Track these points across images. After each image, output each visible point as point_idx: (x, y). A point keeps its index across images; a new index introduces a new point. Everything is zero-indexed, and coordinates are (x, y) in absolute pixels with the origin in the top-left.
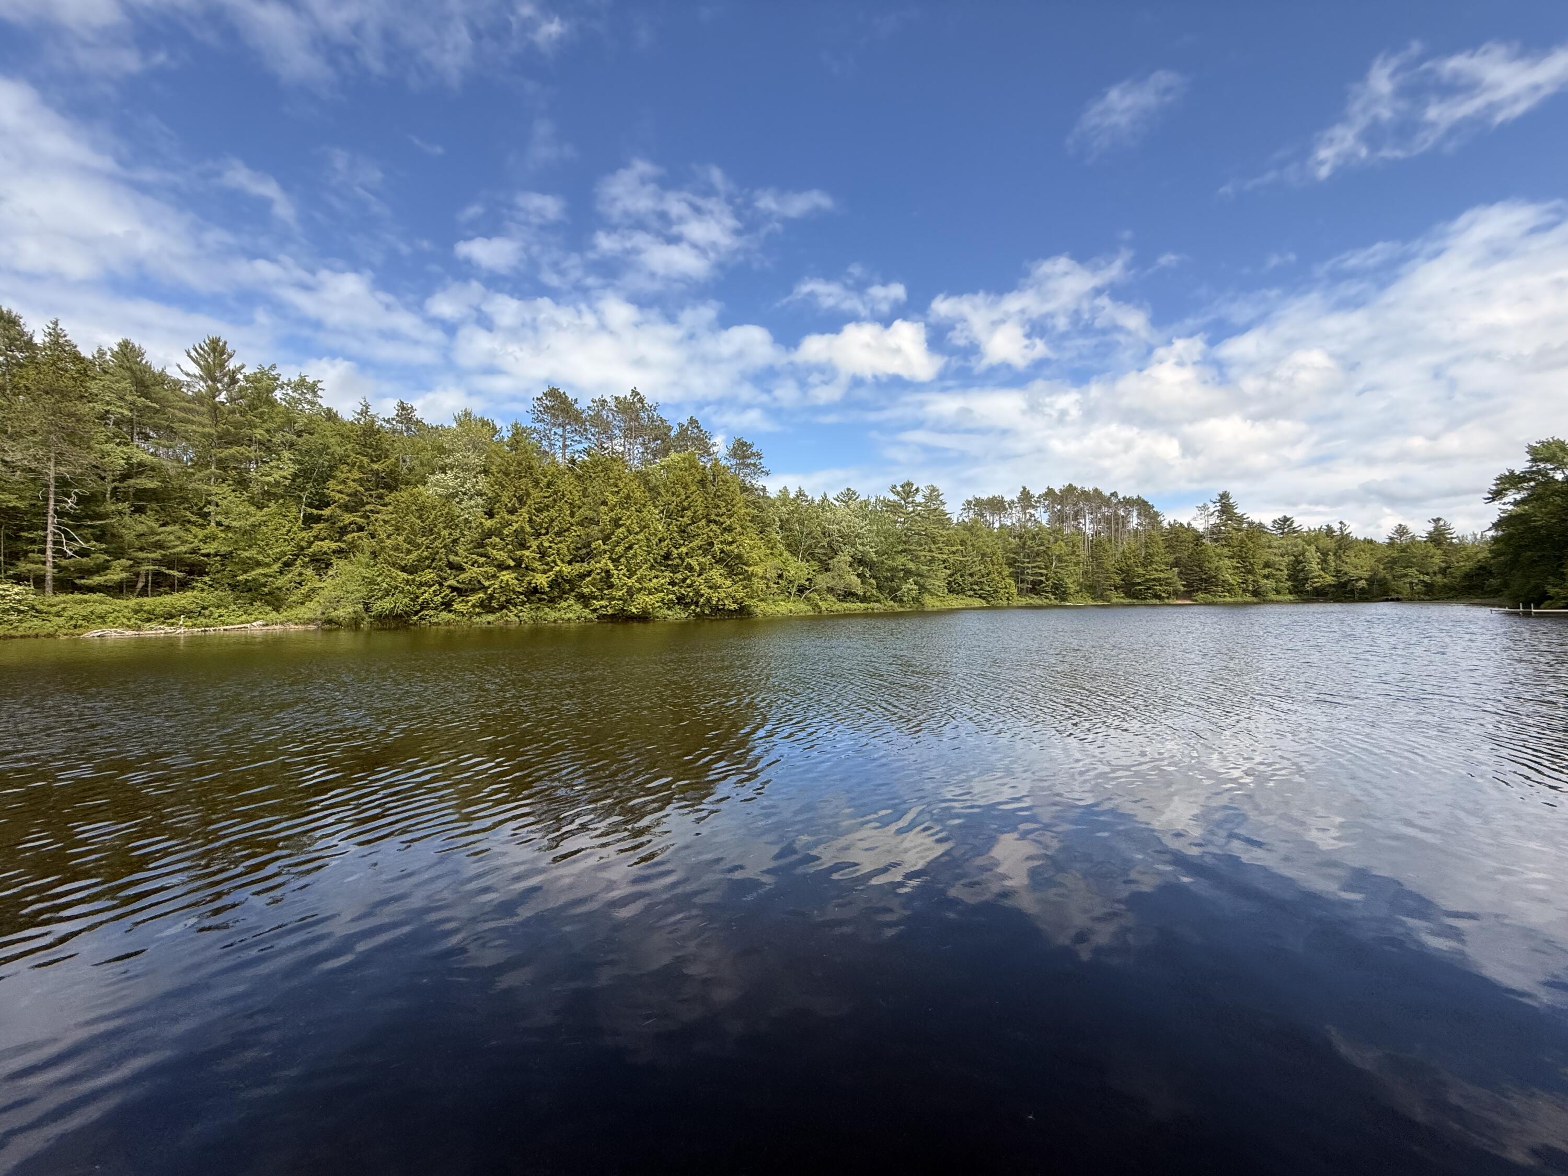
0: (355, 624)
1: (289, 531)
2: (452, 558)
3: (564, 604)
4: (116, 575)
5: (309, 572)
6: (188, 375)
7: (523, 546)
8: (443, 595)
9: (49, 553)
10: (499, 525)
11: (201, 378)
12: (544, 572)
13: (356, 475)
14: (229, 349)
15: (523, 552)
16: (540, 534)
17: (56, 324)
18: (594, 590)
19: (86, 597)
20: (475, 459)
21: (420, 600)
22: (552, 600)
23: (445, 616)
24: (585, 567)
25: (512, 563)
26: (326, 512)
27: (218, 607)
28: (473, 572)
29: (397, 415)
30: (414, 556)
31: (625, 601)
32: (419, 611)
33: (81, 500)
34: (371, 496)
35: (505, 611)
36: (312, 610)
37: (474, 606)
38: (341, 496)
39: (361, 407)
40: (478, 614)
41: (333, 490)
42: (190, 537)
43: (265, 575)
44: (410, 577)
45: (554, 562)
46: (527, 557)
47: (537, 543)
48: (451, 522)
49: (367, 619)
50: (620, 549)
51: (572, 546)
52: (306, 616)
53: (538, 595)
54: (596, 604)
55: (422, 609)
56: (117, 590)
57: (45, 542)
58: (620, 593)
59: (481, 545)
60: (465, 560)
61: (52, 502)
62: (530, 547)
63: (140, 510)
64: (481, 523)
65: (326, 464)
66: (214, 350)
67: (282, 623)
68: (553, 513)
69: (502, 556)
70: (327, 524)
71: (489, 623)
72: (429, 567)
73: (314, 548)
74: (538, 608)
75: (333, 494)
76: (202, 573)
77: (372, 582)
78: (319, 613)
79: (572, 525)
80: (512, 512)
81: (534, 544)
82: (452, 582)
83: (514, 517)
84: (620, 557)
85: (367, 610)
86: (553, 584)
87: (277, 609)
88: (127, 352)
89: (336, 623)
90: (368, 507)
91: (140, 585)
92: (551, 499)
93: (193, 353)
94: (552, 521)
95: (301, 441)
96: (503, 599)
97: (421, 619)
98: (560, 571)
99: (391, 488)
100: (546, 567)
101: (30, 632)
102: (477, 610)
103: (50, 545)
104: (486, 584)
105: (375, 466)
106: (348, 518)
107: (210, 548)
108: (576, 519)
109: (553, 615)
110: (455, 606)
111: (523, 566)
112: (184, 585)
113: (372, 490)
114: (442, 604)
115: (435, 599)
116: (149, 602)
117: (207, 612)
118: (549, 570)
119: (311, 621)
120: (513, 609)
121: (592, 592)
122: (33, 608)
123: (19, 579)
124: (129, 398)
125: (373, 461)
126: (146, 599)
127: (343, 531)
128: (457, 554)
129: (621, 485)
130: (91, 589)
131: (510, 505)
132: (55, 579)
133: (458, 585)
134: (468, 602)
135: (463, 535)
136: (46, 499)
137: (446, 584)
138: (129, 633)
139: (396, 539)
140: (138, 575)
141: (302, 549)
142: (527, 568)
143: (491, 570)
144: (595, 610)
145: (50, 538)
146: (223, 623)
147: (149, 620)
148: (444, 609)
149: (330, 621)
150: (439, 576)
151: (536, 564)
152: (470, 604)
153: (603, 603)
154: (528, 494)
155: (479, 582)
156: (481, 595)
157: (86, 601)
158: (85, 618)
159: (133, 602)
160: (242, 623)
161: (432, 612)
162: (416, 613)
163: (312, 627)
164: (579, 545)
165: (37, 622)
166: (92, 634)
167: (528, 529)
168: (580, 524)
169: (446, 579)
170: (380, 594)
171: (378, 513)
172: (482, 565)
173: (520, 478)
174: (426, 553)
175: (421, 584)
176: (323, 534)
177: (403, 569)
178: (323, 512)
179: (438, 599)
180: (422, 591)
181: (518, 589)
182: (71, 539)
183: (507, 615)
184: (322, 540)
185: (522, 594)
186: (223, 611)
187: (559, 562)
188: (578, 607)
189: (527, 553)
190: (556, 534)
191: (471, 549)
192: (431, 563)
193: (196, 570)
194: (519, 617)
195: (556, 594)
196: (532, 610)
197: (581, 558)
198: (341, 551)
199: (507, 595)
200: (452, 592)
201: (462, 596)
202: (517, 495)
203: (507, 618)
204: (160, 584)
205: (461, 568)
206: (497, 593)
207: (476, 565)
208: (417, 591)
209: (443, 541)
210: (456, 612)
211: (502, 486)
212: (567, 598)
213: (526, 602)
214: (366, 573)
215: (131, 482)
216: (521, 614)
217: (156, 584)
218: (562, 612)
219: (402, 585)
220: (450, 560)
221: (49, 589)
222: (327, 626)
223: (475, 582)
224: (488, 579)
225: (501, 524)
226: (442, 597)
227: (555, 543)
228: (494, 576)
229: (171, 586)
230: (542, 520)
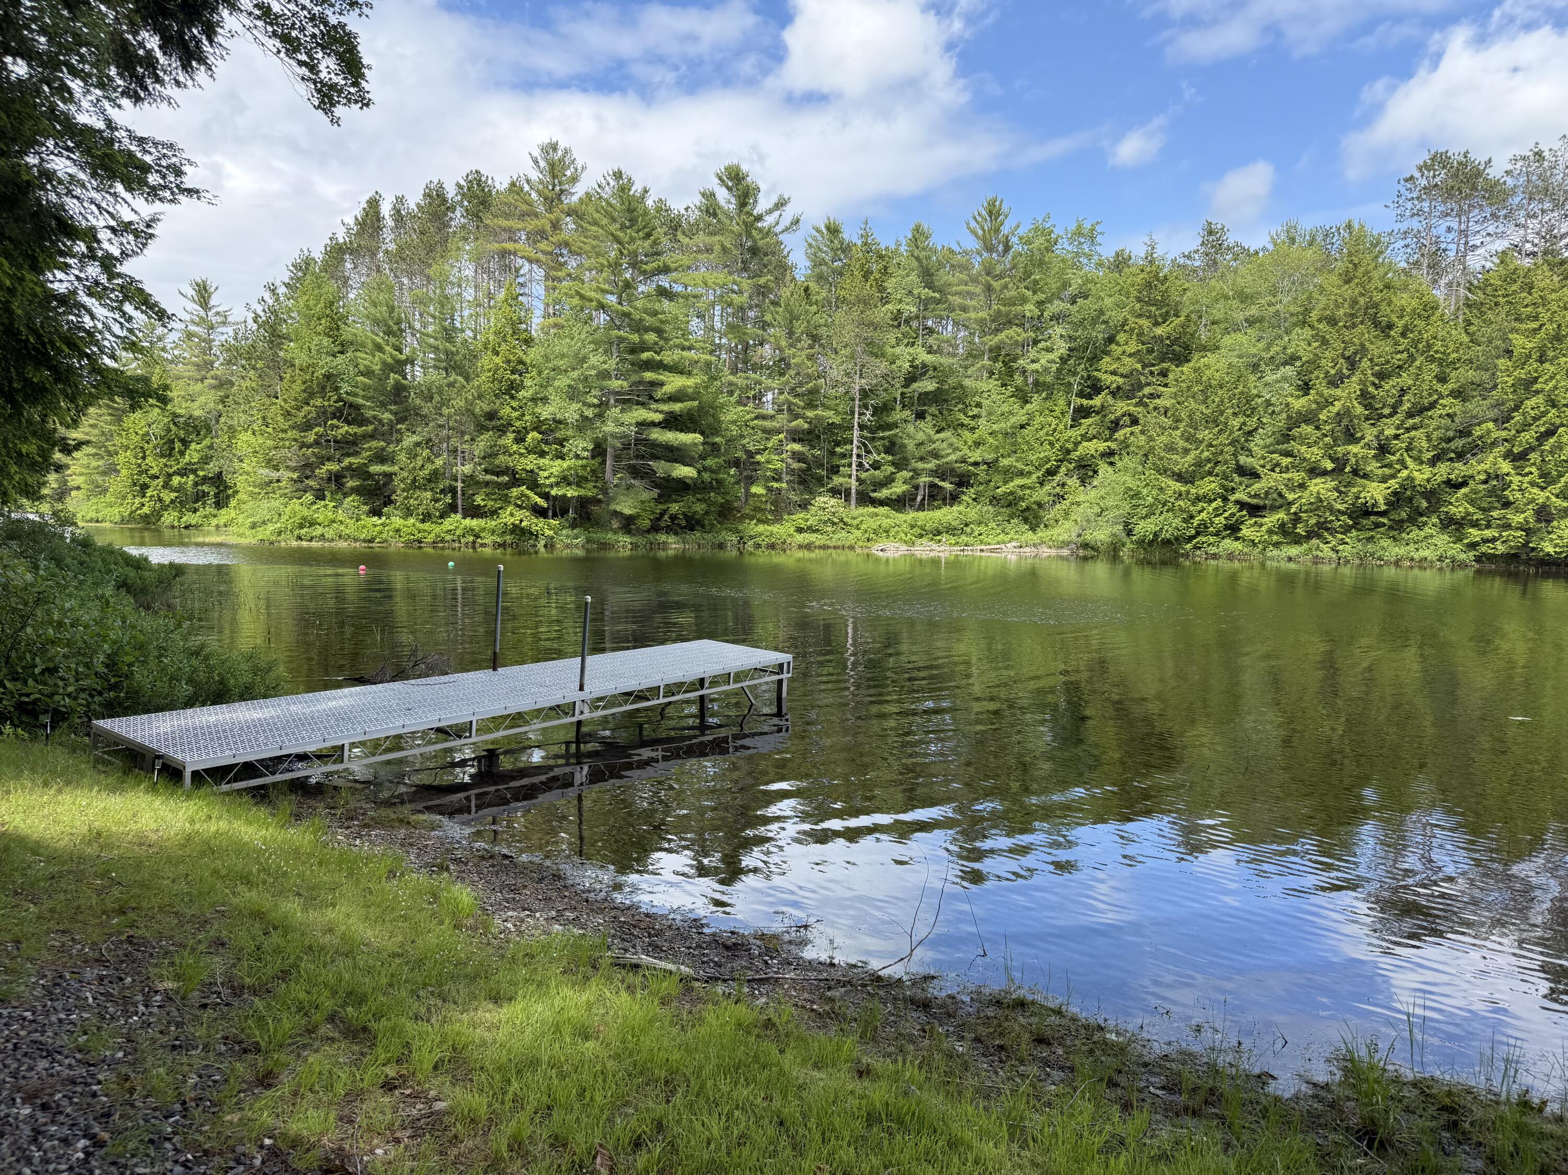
0: (1113, 552)
1: (1055, 430)
2: (1243, 459)
3: (1415, 533)
4: (898, 488)
5: (1073, 482)
6: (966, 251)
7: (1351, 437)
8: (1226, 514)
9: (854, 466)
10: (1314, 406)
11: (979, 252)
12: (1384, 480)
13: (1132, 347)
14: (1005, 209)
15: (1350, 447)
16: (1382, 416)
18: (1471, 509)
19: (877, 510)
20: (1286, 304)
21: (1196, 522)
22: (1398, 526)
23: (1228, 544)
24: (1459, 470)
25: (1329, 466)
26: (1097, 401)
27: (980, 523)
28: (1269, 481)
29: (1203, 244)
30: (1190, 458)
31: (1528, 531)
32: (1194, 537)
33: (876, 411)
34: (1152, 373)
35: (1315, 541)
36: (1065, 531)
37: (1270, 532)
38: (1114, 378)
39: (1145, 248)
40: (1277, 545)
41: (1106, 372)
42: (960, 444)
43: (1022, 487)
44: (1183, 489)
45: (1402, 462)
46: (1355, 455)
47: (1375, 431)
48: (1247, 406)
49: (1129, 546)
50: (1528, 437)
51: (1435, 436)
52: (1061, 539)
53: (1372, 518)
54: (1474, 534)
55: (1198, 534)
56: (899, 503)
57: (851, 456)
58: (1520, 518)
59: (1286, 437)
60: (1262, 462)
61: (856, 416)
62: (1363, 438)
63: (920, 416)
64: (1287, 405)
65: (1100, 336)
66: (990, 213)
67: (1035, 545)
68: (1406, 379)
69: (1314, 454)
70: (1097, 418)
71: (1290, 559)
72: (1210, 473)
73: (1081, 450)
74: (1370, 539)
75: (1104, 376)
76: (968, 485)
77: (1137, 495)
78: (1074, 535)
79: (1441, 397)
80: (1333, 383)
81: (1369, 433)
82: (1240, 495)
83: (1338, 392)
84: (1532, 449)
85: (1129, 533)
86: (1397, 499)
87: (1033, 529)
88: (919, 238)
89: (1092, 548)
90: (1147, 390)
91: (919, 498)
92: (1405, 355)
93: (973, 224)
94: (1403, 392)
95: (1075, 308)
96: (1313, 521)
97: (1196, 548)
98: (1410, 478)
99: (1181, 359)
100: (1387, 471)
101: (840, 543)
102: (1275, 538)
103: (854, 458)
104: (1291, 497)
105: (1159, 331)
106: (1121, 407)
107: (976, 456)
108: (1451, 386)
109: (1392, 550)
110: (1245, 532)
111: (1348, 469)
112: (954, 498)
113: (1153, 365)
114: (1227, 527)
115: (1216, 520)
116: (922, 516)
117: (968, 530)
118: (1393, 476)
119: (1066, 544)
120: (1330, 538)
121: (1468, 514)
122: (842, 520)
123: (835, 492)
124: (916, 292)
125: (1157, 324)
126: (921, 514)
127: (1116, 425)
128: (1250, 454)
129: (1545, 316)
130: (882, 503)
131: (1333, 372)
132: (858, 492)
133: (1249, 500)
134: (1261, 525)
135: (1261, 424)
136: (853, 413)
137: (1232, 498)
138: (905, 549)
139: (1171, 435)
140: (917, 487)
141: (1068, 452)
142: (1355, 472)
143: (1297, 476)
144: (1473, 546)
145: (855, 451)
146: (982, 542)
147: (921, 536)
148: (1229, 536)
149: (1085, 546)
150: (1223, 486)
151: (1373, 467)
152: (1264, 528)
153: (1488, 533)
154: (1363, 349)
155: (1280, 495)
156: (1281, 515)
157: (876, 515)
158: (875, 532)
159: (911, 515)
160: (998, 543)
161: (1212, 539)
162: (1191, 538)
163: (1065, 552)
164: (1451, 434)
165: (844, 534)
166: (879, 548)
167: (1359, 410)
168: (1458, 394)
169: (1233, 490)
170: (1144, 512)
171: (1159, 397)
172: (1287, 470)
173: (1354, 326)
174: (1206, 454)
175: (1198, 499)
176: (1093, 431)
177: (1179, 477)
178: (1091, 402)
179: (1220, 521)
180: (1199, 508)
181: (1339, 507)
182: (868, 452)
183: (1318, 548)
184: (1091, 440)
185: (1343, 513)
186: (982, 528)
187: (1409, 461)
188: (1442, 540)
189: (1354, 449)
190: (1410, 415)
191: (1271, 445)
192: (1213, 468)
193: (963, 481)
194: (1337, 552)
195: (1404, 515)
196: (1359, 541)
197: (1453, 455)
198: (1111, 453)
199: (1320, 516)
200: (1241, 510)
201: (1256, 516)
202: (1347, 354)
203: (1319, 553)
204: (935, 497)
205: (1255, 476)
206: (1306, 512)
207: (1277, 470)
208: (1192, 508)
209: (1230, 435)
210: (1244, 540)
211: (1325, 342)
212: (1425, 524)
213: (1351, 527)
214: (1131, 483)
215: (915, 386)
216: (1341, 547)
217: (932, 497)
218: (1412, 547)
219: (1172, 500)
220: (1241, 463)
221: (853, 501)
222: (1081, 553)
223: (1275, 496)
224: (1294, 491)
225: (1318, 403)
226: (1226, 518)
227: (1408, 430)
228: (1302, 486)
229: (944, 499)
230: (1388, 391)
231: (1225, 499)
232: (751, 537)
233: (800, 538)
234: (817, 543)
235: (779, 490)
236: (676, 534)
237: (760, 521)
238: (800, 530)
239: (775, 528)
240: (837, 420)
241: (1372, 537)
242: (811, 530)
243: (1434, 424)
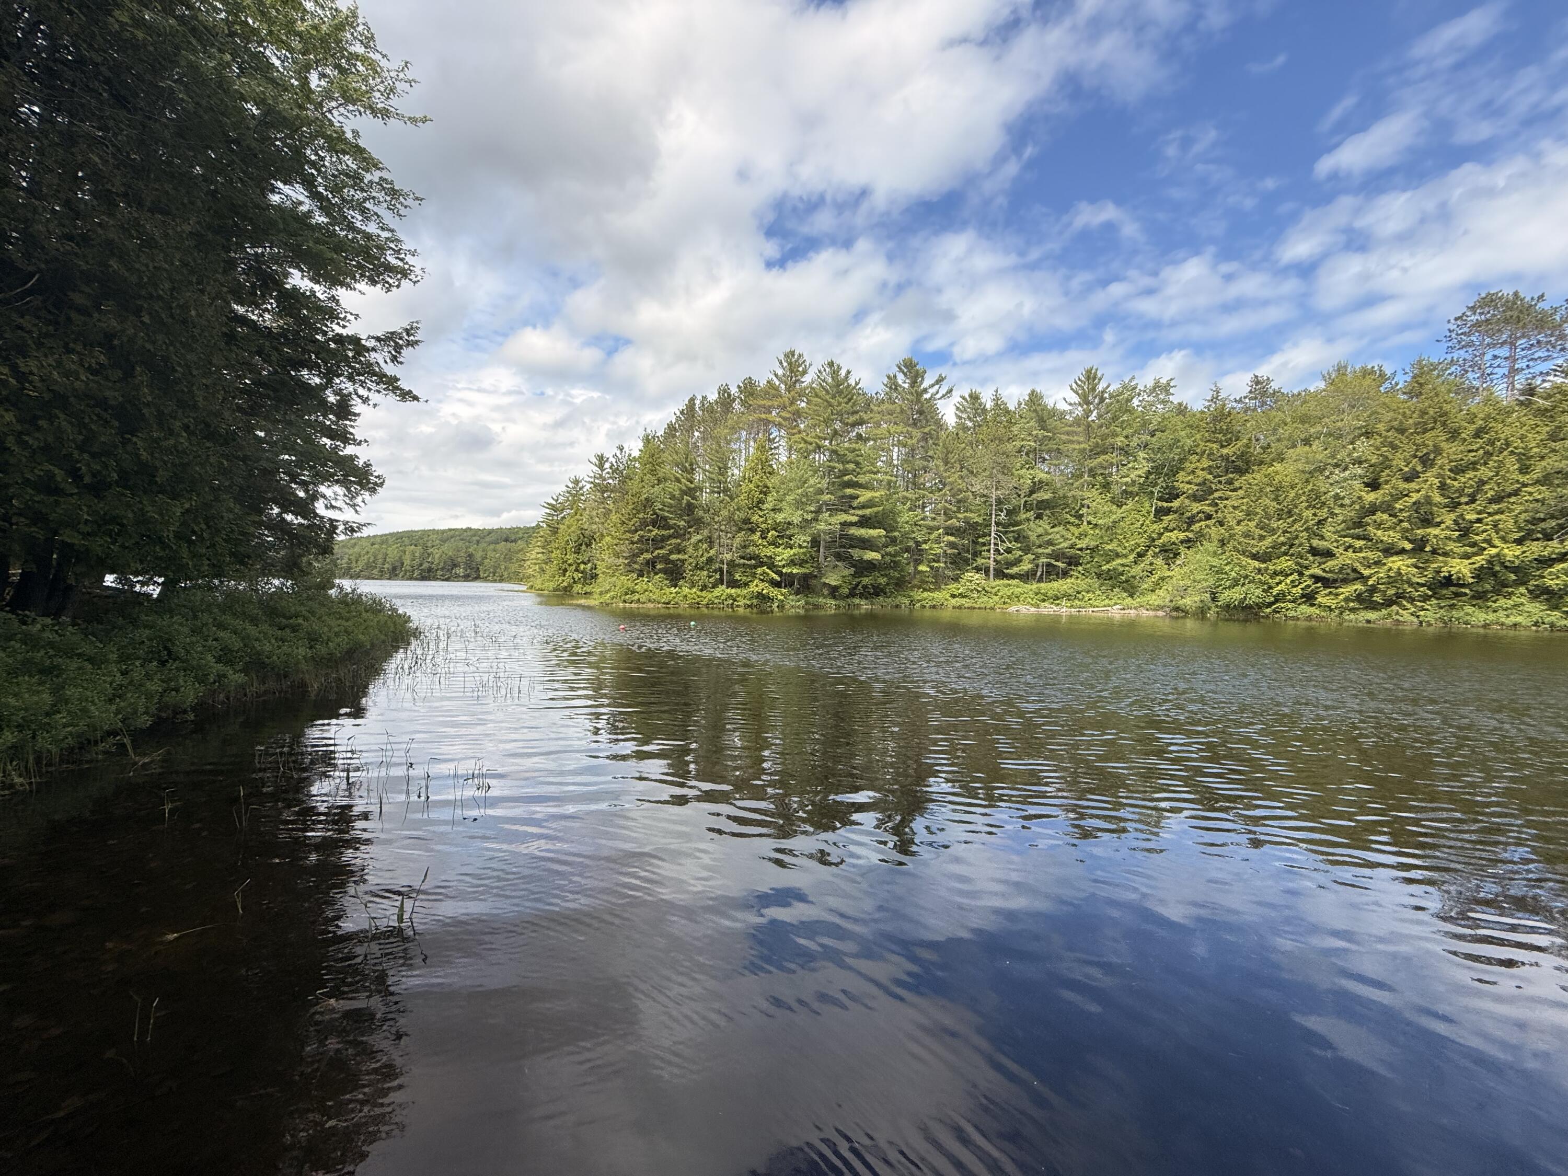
0: (1201, 613)
1: (1142, 525)
2: (1315, 542)
3: (1505, 603)
4: (1026, 566)
5: (1159, 562)
6: (1070, 404)
7: (1427, 521)
8: (1303, 586)
9: (992, 551)
10: (1388, 498)
11: (1080, 404)
12: (1466, 556)
13: (1205, 463)
14: (1099, 375)
15: (1428, 530)
16: (1459, 504)
17: (997, 391)
19: (1009, 582)
20: (1349, 421)
21: (1275, 592)
22: (1480, 596)
23: (1305, 609)
24: (1555, 547)
25: (1408, 546)
26: (1175, 504)
27: (1088, 592)
28: (1345, 558)
29: (1251, 392)
30: (1268, 542)
32: (1273, 603)
33: (1009, 513)
34: (1220, 482)
35: (1395, 608)
36: (1160, 597)
37: (1347, 600)
38: (1189, 486)
39: (1212, 393)
40: (1353, 610)
41: (1183, 482)
42: (1069, 536)
43: (1123, 565)
44: (1263, 566)
45: (1487, 541)
46: (1436, 536)
47: (1453, 516)
48: (1316, 501)
49: (1214, 609)
51: (1524, 517)
52: (1156, 603)
53: (1453, 589)
55: (1276, 601)
56: (1026, 577)
57: (990, 544)
59: (1359, 525)
60: (1335, 544)
61: (994, 516)
62: (1442, 522)
63: (1039, 517)
64: (1360, 498)
65: (1177, 457)
66: (1088, 378)
67: (1136, 608)
68: (1484, 472)
69: (1391, 537)
70: (1175, 515)
71: (1368, 622)
72: (1285, 554)
73: (1164, 539)
74: (1452, 607)
75: (1182, 485)
76: (1078, 564)
77: (1220, 571)
78: (1167, 600)
79: (1525, 485)
80: (1410, 478)
81: (1449, 519)
82: (1316, 571)
83: (1413, 485)
85: (1214, 599)
86: (1484, 573)
87: (1131, 596)
88: (1035, 398)
89: (1183, 611)
90: (1216, 495)
91: (1039, 574)
92: (1481, 452)
93: (1074, 386)
94: (1482, 483)
95: (1154, 439)
96: (1391, 592)
97: (1275, 611)
98: (1498, 555)
99: (1241, 472)
100: (1469, 550)
101: (983, 605)
102: (1351, 604)
103: (992, 546)
104: (1366, 572)
105: (1225, 451)
106: (1196, 507)
107: (1083, 543)
108: (1535, 475)
109: (1482, 617)
110: (1320, 599)
111: (1428, 549)
112: (1065, 574)
113: (1221, 476)
114: (1303, 596)
115: (1294, 590)
116: (1044, 587)
117: (1080, 596)
118: (1477, 554)
119: (1160, 608)
120: (1409, 606)
122: (984, 589)
123: (978, 569)
124: (1034, 433)
125: (1222, 446)
126: (1042, 585)
127: (1191, 521)
128: (1322, 538)
130: (1012, 577)
131: (1406, 469)
132: (995, 570)
133: (1324, 575)
134: (1337, 595)
135: (1333, 515)
136: (991, 514)
137: (1307, 573)
138: (1033, 609)
139: (1247, 525)
140: (1037, 566)
141: (1154, 540)
142: (1434, 552)
143: (1373, 555)
145: (992, 541)
146: (1091, 605)
147: (1044, 601)
148: (1305, 602)
149: (1177, 609)
150: (1297, 564)
151: (1452, 546)
152: (1341, 597)
154: (1438, 451)
155: (1355, 570)
156: (1359, 586)
157: (1010, 585)
158: (1009, 597)
159: (1035, 586)
160: (1105, 606)
161: (1290, 605)
162: (1270, 605)
163: (1161, 613)
164: (1541, 516)
165: (986, 599)
166: (1013, 609)
167: (1438, 498)
168: (1545, 480)
169: (1307, 567)
170: (1228, 584)
171: (1227, 499)
172: (1361, 550)
173: (1425, 431)
174: (1282, 539)
175: (1276, 574)
176: (1172, 525)
177: (1254, 557)
178: (1172, 504)
179: (1298, 591)
180: (1277, 580)
181: (1419, 580)
182: (1003, 541)
183: (1397, 613)
184: (1171, 531)
185: (1423, 585)
186: (1091, 595)
187: (1497, 542)
188: (1535, 608)
189: (1435, 531)
190: (1491, 501)
191: (1343, 530)
192: (1289, 550)
193: (1073, 561)
194: (1418, 617)
195: (1488, 587)
196: (1441, 608)
197: (1540, 536)
198: (1189, 540)
199: (1398, 588)
200: (1315, 583)
201: (1330, 588)
202: (1419, 454)
203: (1398, 617)
204: (1051, 573)
205: (1329, 554)
206: (1382, 584)
207: (1351, 550)
208: (1270, 581)
209: (1305, 523)
210: (1320, 606)
211: (1394, 447)
212: (1512, 593)
213: (1431, 596)
214: (1215, 562)
215: (1034, 496)
216: (1422, 613)
217: (1049, 573)
218: (1501, 613)
219: (1253, 574)
220: (1314, 545)
221: (992, 576)
222: (1174, 614)
223: (1349, 571)
224: (1369, 567)
225: (1392, 496)
226: (1302, 589)
227: (1490, 514)
228: (1378, 563)
229: (1057, 574)
230: (1464, 483)
231: (1301, 574)
232: (919, 601)
233: (954, 602)
234: (966, 605)
235: (938, 568)
236: (866, 598)
237: (925, 590)
238: (953, 596)
239: (936, 595)
240: (980, 520)
241: (1454, 605)
242: (962, 596)
243: (1519, 508)
